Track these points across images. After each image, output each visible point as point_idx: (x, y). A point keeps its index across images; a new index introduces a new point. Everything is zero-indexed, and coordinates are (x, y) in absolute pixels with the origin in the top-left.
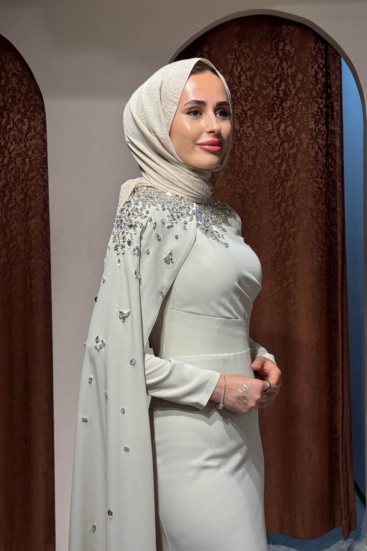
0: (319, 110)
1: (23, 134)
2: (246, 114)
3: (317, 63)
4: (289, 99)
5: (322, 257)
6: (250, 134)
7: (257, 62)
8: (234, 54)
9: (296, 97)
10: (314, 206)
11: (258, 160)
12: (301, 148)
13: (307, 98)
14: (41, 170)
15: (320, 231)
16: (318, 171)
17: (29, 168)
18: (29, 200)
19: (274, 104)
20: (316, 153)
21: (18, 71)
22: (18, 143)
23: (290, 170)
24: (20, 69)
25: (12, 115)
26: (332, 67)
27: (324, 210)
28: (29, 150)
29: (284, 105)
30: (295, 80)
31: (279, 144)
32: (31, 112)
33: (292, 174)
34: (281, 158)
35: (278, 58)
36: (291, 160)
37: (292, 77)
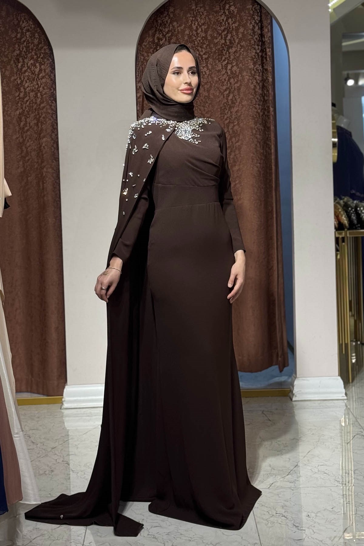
0: (256, 55)
1: (35, 75)
2: (202, 58)
3: (254, 20)
4: (234, 46)
5: (260, 163)
6: (205, 72)
7: (209, 19)
8: (192, 13)
9: (239, 45)
10: (254, 126)
11: (212, 92)
12: (243, 82)
13: (247, 46)
14: (50, 101)
15: (258, 144)
16: (257, 100)
17: (40, 101)
18: (41, 124)
19: (223, 50)
20: (255, 86)
21: (31, 28)
22: (32, 82)
23: (236, 99)
24: (33, 26)
25: (26, 61)
26: (265, 23)
27: (261, 129)
28: (40, 87)
29: (230, 50)
30: (238, 33)
31: (227, 79)
32: (42, 58)
33: (237, 102)
34: (228, 90)
35: (225, 16)
36: (236, 92)
37: (235, 30)
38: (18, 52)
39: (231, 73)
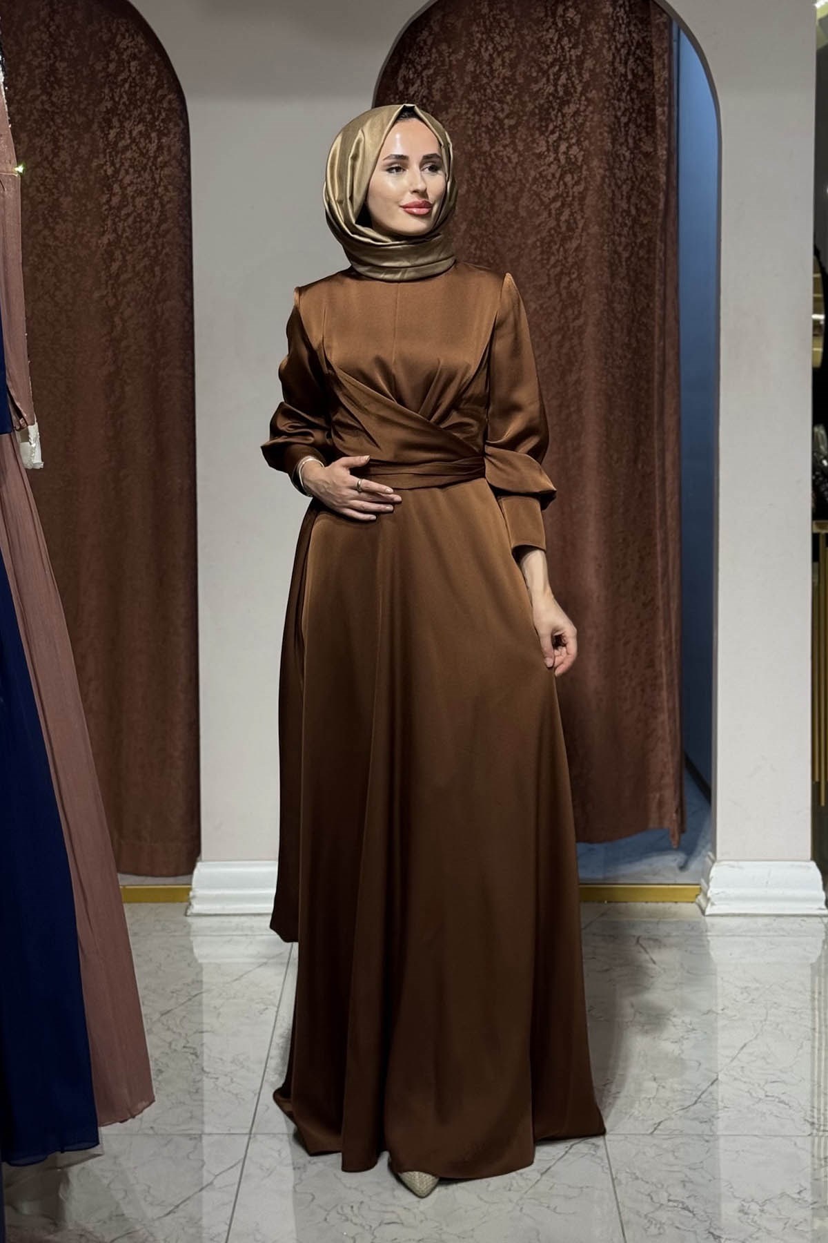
1: (149, 159)
2: (502, 127)
4: (573, 100)
7: (521, 37)
9: (583, 98)
19: (549, 107)
22: (139, 172)
23: (575, 222)
25: (127, 124)
28: (159, 185)
29: (566, 110)
30: (582, 69)
31: (558, 175)
32: (163, 121)
33: (577, 228)
34: (560, 199)
35: (557, 31)
36: (576, 204)
37: (577, 64)
38: (109, 105)
39: (566, 162)
